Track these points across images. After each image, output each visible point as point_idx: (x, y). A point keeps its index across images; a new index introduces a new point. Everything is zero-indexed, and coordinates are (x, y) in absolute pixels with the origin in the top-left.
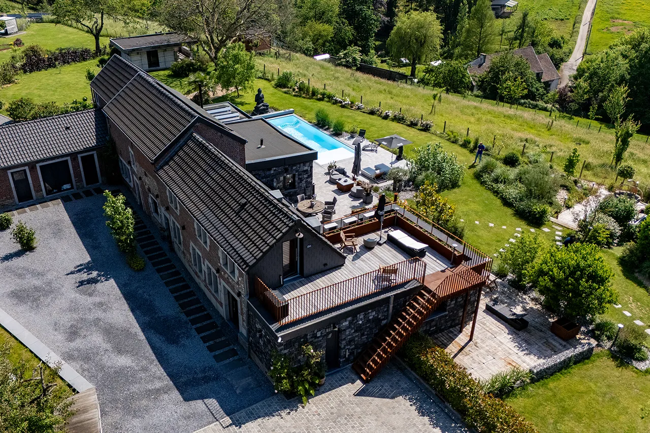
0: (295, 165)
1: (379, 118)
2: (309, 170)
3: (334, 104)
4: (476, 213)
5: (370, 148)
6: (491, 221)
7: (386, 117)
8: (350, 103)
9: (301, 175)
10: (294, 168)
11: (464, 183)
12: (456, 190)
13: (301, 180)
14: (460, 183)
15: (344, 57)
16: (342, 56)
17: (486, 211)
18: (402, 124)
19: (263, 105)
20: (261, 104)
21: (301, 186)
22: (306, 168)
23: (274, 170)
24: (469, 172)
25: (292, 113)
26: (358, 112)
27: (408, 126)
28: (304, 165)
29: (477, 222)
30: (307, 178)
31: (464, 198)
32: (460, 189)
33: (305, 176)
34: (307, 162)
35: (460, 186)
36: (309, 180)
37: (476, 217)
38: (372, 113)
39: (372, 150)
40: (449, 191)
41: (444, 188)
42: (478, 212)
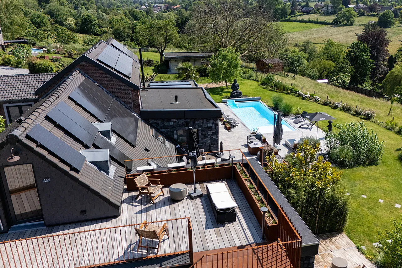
0: (197, 119)
1: (330, 108)
2: (214, 126)
3: (297, 96)
4: (384, 191)
5: (307, 127)
6: (398, 202)
7: (336, 107)
8: (309, 96)
9: (204, 131)
10: (197, 123)
11: (383, 162)
12: (373, 167)
13: (205, 136)
14: (379, 162)
15: (336, 80)
16: (335, 79)
17: (397, 191)
18: (348, 113)
19: (237, 92)
20: (235, 91)
21: (206, 143)
22: (210, 125)
23: (174, 122)
24: (394, 154)
25: (259, 100)
26: (315, 103)
27: (353, 115)
28: (208, 122)
29: (381, 201)
30: (212, 135)
31: (378, 175)
32: (377, 167)
33: (210, 133)
34: (211, 118)
35: (378, 164)
36: (214, 137)
37: (383, 195)
38: (325, 104)
39: (307, 128)
40: (364, 168)
41: (360, 164)
42: (387, 191)
